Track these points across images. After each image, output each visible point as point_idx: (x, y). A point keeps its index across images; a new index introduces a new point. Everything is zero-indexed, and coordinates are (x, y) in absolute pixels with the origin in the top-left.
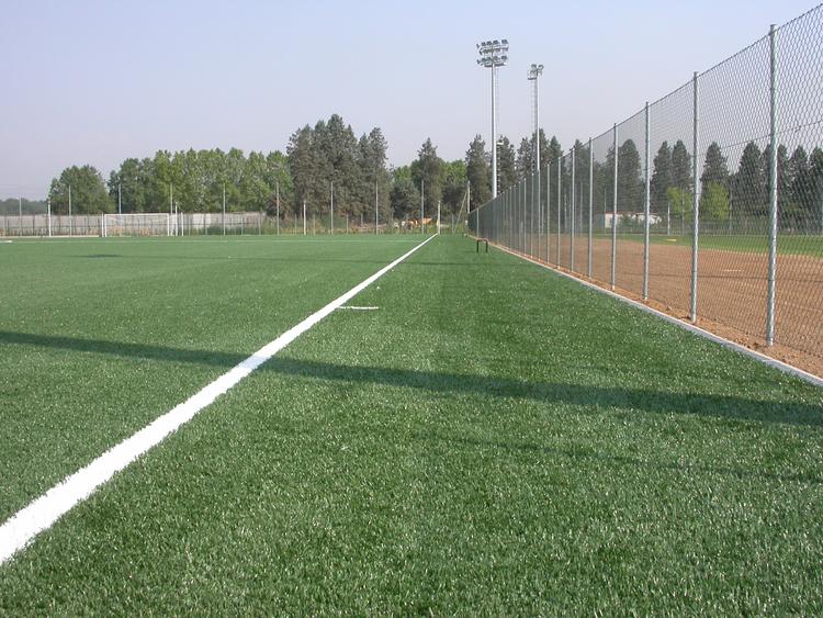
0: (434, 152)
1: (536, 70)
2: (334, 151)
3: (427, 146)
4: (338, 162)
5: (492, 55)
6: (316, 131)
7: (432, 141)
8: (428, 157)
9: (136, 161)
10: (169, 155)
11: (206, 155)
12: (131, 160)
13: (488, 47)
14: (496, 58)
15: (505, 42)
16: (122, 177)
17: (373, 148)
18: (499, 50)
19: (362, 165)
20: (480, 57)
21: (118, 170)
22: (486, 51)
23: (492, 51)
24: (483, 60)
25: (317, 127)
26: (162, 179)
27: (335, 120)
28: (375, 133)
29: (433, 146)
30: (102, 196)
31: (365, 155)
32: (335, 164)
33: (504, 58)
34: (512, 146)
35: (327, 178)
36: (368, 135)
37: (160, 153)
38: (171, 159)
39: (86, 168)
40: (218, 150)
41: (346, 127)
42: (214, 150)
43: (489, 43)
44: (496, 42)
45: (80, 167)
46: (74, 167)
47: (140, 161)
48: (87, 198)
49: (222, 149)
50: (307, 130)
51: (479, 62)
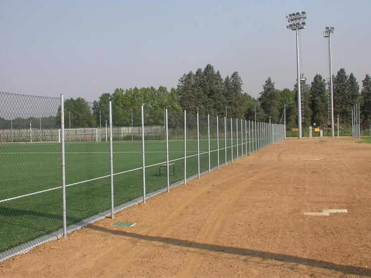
0: (273, 86)
1: (329, 31)
2: (208, 87)
3: (269, 82)
4: (211, 94)
5: (296, 22)
6: (196, 75)
7: (271, 79)
8: (269, 90)
9: (108, 95)
10: (123, 91)
11: (145, 90)
12: (106, 94)
13: (293, 17)
14: (298, 24)
15: (303, 13)
16: (100, 104)
17: (234, 84)
18: (300, 19)
19: (226, 95)
20: (288, 24)
21: (98, 100)
22: (292, 20)
23: (296, 19)
24: (291, 25)
25: (197, 73)
26: (119, 105)
27: (209, 68)
28: (235, 75)
29: (272, 82)
30: (89, 115)
31: (228, 89)
32: (209, 95)
33: (304, 23)
34: (324, 80)
35: (203, 104)
36: (230, 76)
37: (117, 90)
38: (124, 93)
39: (78, 100)
40: (152, 88)
41: (216, 72)
42: (150, 87)
43: (294, 14)
44: (298, 14)
45: (75, 99)
46: (72, 99)
47: (111, 94)
48: (79, 117)
49: (154, 87)
50: (190, 75)
51: (287, 27)
